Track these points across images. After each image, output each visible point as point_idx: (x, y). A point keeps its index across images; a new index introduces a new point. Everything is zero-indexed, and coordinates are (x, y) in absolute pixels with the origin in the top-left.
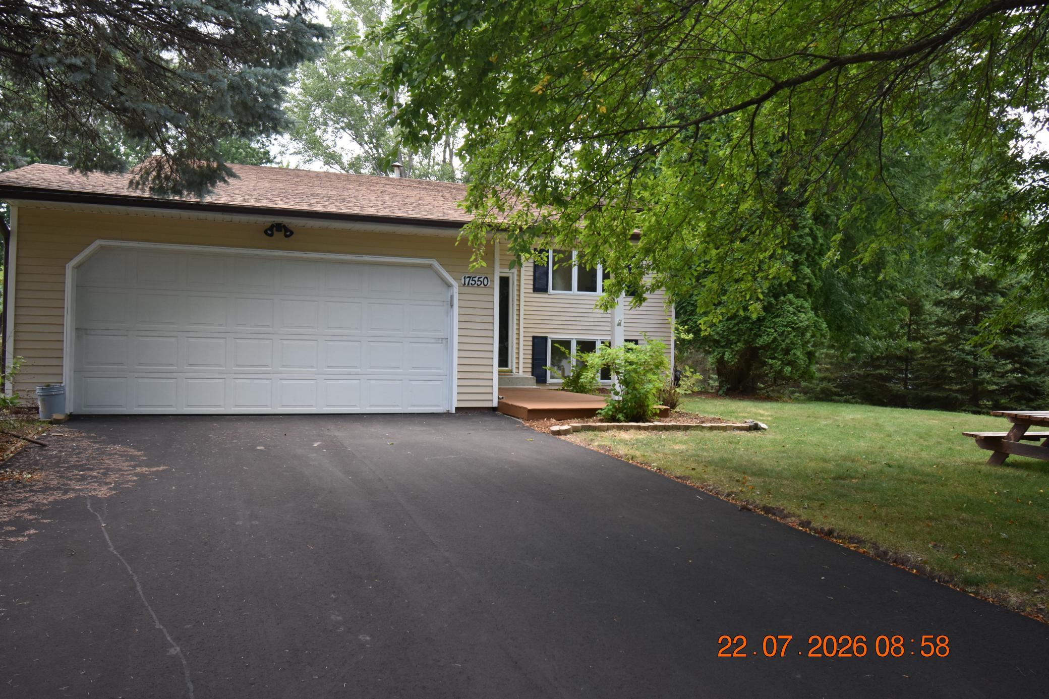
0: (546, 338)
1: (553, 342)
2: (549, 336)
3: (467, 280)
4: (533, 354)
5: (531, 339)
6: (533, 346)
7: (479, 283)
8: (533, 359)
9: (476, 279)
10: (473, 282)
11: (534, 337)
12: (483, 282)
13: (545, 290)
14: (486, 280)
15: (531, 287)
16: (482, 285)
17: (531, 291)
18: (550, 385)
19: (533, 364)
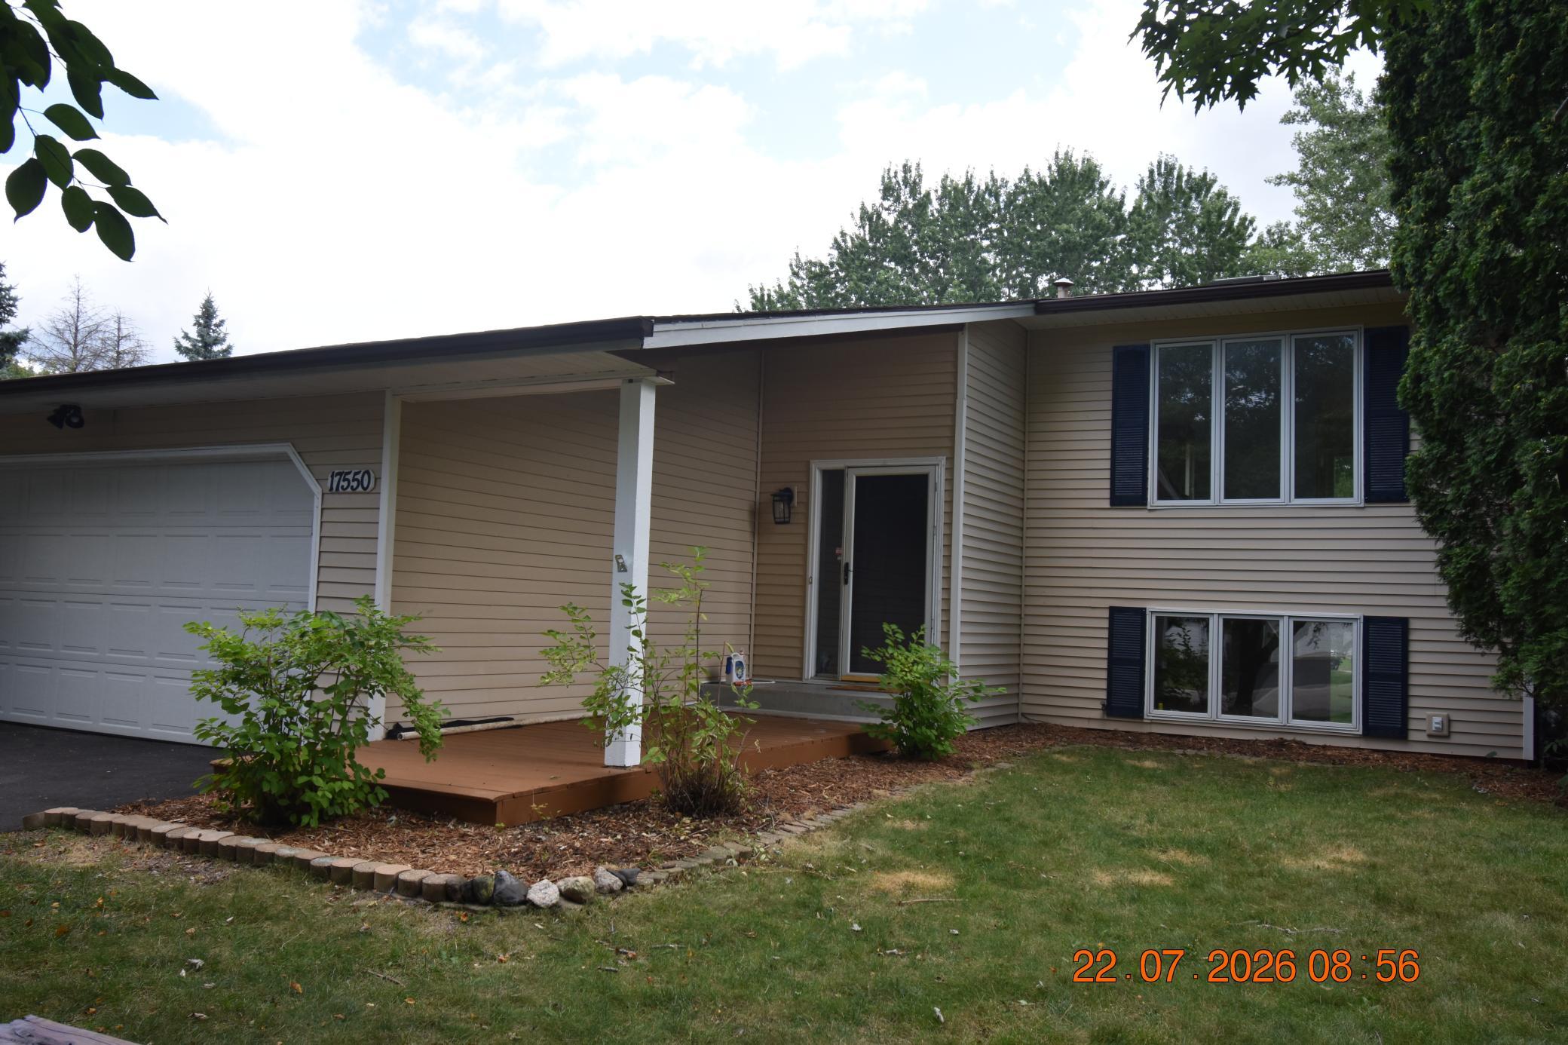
0: (1141, 613)
1: (1160, 621)
2: (1151, 607)
3: (336, 479)
4: (1110, 649)
5: (1106, 614)
6: (1111, 629)
7: (355, 484)
8: (1112, 660)
9: (350, 477)
10: (345, 484)
11: (1113, 610)
12: (360, 483)
13: (1140, 501)
14: (366, 477)
15: (1107, 494)
16: (360, 489)
17: (1107, 504)
18: (1152, 723)
19: (1110, 670)
